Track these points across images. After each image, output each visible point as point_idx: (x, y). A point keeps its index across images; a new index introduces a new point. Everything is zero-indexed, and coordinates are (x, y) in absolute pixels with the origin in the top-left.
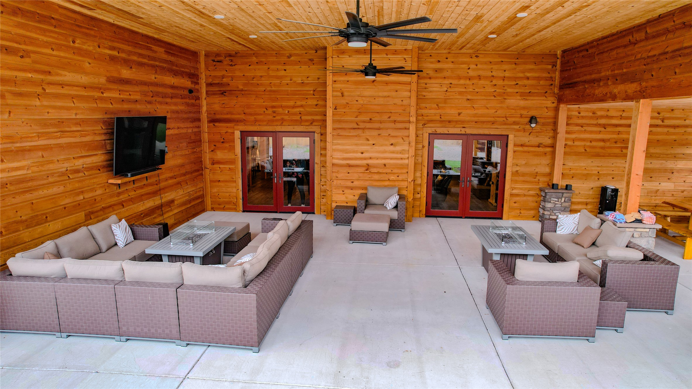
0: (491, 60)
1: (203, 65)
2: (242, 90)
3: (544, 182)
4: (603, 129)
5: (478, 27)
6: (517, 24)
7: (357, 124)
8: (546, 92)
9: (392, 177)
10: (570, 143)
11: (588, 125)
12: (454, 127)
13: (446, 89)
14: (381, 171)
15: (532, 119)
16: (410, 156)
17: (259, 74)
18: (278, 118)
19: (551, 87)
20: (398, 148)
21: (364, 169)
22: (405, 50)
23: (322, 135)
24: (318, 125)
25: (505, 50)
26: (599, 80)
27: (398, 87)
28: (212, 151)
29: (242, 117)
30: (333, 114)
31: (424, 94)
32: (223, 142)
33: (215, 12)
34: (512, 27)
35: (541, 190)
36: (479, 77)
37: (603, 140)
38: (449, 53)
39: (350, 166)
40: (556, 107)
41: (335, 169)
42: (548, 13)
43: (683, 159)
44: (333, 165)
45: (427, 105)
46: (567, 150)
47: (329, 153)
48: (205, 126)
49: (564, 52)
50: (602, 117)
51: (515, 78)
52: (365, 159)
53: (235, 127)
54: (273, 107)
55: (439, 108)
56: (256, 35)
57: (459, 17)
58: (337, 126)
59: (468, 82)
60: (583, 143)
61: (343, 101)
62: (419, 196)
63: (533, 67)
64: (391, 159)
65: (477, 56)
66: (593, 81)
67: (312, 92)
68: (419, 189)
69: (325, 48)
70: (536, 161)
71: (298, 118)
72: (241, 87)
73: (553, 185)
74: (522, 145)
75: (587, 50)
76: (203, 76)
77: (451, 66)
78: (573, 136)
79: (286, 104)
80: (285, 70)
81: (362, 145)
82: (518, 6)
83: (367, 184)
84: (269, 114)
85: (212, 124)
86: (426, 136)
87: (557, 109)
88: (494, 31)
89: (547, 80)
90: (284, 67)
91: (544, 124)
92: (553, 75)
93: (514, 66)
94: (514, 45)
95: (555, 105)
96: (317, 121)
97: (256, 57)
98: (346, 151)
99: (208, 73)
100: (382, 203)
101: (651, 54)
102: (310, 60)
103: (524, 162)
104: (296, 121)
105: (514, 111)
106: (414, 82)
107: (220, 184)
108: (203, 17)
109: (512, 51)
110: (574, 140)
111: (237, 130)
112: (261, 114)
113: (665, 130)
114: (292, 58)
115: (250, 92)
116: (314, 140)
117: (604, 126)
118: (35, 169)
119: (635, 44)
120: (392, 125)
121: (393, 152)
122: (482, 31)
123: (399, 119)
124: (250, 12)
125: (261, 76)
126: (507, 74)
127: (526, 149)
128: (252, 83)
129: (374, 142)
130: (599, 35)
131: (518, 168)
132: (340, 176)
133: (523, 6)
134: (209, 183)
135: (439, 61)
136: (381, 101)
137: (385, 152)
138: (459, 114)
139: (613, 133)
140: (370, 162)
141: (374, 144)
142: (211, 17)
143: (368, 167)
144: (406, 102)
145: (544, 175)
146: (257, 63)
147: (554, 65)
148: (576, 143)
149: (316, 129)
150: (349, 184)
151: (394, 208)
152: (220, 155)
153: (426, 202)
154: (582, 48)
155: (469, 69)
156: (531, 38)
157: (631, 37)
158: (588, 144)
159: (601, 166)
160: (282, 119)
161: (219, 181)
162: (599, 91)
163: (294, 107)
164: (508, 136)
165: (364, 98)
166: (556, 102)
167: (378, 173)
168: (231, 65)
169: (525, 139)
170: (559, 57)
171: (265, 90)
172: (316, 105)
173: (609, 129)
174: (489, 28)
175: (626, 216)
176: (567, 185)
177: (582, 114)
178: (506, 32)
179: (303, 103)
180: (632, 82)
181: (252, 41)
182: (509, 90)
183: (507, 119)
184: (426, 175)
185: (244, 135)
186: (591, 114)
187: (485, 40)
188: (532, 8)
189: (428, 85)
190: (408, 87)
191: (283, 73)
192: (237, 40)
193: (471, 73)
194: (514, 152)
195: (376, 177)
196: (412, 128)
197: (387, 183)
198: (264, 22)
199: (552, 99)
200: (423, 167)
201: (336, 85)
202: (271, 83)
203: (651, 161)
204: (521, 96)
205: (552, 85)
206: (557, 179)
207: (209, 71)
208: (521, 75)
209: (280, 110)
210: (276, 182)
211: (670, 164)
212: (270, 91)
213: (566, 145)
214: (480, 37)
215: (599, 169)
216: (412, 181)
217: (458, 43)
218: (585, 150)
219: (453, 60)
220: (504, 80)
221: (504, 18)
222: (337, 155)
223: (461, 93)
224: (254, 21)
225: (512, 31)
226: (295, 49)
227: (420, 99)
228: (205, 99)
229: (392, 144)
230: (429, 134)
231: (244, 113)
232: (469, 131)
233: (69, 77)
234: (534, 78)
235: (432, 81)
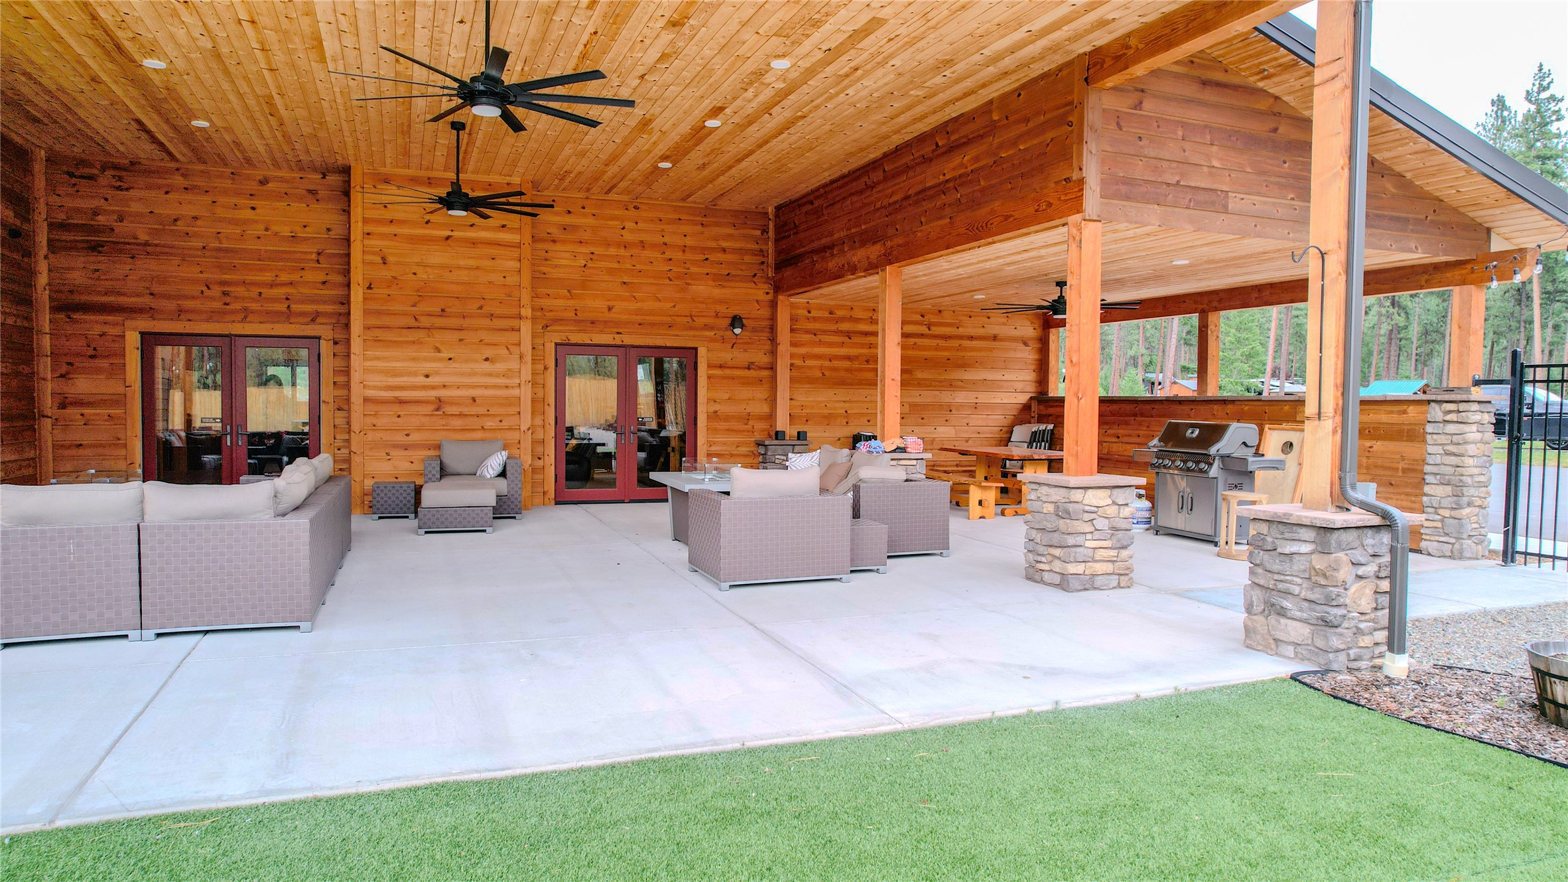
0: (661, 216)
1: (40, 183)
2: (146, 244)
3: (763, 430)
4: (847, 340)
5: (643, 142)
6: (706, 141)
7: (416, 319)
8: (755, 275)
9: (489, 424)
10: (798, 362)
11: (825, 332)
12: (602, 332)
13: (583, 263)
14: (465, 410)
15: (736, 321)
16: (523, 382)
17: (188, 211)
18: (237, 306)
19: (762, 267)
20: (500, 367)
21: (432, 407)
22: (508, 184)
23: (336, 343)
24: (330, 324)
25: (683, 200)
26: (830, 247)
27: (494, 251)
28: (62, 376)
29: (147, 301)
30: (365, 299)
31: (544, 269)
32: (91, 357)
33: (152, 53)
34: (697, 148)
35: (759, 444)
37: (849, 358)
38: (587, 198)
39: (401, 402)
40: (772, 301)
41: (372, 408)
42: (750, 123)
44: (366, 400)
45: (550, 291)
46: (795, 373)
47: (356, 377)
48: (45, 320)
49: (778, 208)
50: (843, 319)
51: (703, 250)
52: (434, 388)
53: (128, 323)
54: (223, 283)
55: (572, 297)
56: (210, 121)
57: (616, 119)
58: (374, 321)
59: (622, 252)
60: (818, 363)
61: (386, 273)
62: (541, 463)
63: (730, 231)
64: (486, 387)
65: (636, 208)
66: (824, 249)
67: (314, 256)
68: (540, 449)
69: (346, 171)
70: (746, 392)
71: (282, 307)
72: (143, 237)
73: (777, 433)
74: (721, 367)
75: (812, 203)
76: (42, 207)
77: (591, 221)
78: (803, 350)
79: (253, 278)
80: (253, 208)
81: (426, 359)
82: (707, 104)
83: (437, 437)
84: (213, 299)
85: (62, 316)
86: (550, 347)
87: (773, 305)
88: (668, 153)
89: (756, 255)
90: (253, 203)
91: (754, 330)
92: (764, 247)
93: (699, 228)
94: (699, 189)
95: (770, 297)
96: (325, 314)
97: (183, 175)
98: (394, 373)
99: (54, 200)
100: (473, 471)
101: (894, 198)
102: (310, 191)
103: (726, 396)
104: (278, 313)
105: (704, 305)
106: (527, 244)
107: (81, 451)
108: (113, 61)
109: (695, 202)
110: (804, 357)
111: (134, 329)
112: (193, 298)
113: (934, 342)
114: (269, 185)
115: (167, 250)
116: (319, 355)
117: (848, 334)
119: (873, 188)
120: (486, 323)
121: (490, 375)
122: (649, 152)
123: (498, 311)
124: (231, 63)
125: (195, 218)
126: (689, 242)
127: (728, 372)
128: (171, 230)
129: (451, 356)
130: (826, 177)
131: (717, 407)
132: (380, 422)
133: (714, 107)
134: (50, 450)
135: (569, 212)
136: (464, 276)
137: (473, 374)
138: (610, 309)
139: (862, 346)
140: (443, 393)
141: (450, 359)
142: (134, 61)
143: (439, 403)
144: (511, 280)
145: (761, 418)
146: (185, 189)
147: (765, 231)
148: (809, 363)
149: (324, 330)
150: (400, 438)
151: (499, 476)
152: (82, 385)
153: (556, 475)
154: (805, 200)
155: (623, 228)
156: (727, 175)
157: (866, 179)
158: (827, 363)
159: (850, 401)
160: (246, 309)
161: (81, 445)
162: (832, 264)
163: (272, 285)
164: (696, 349)
165: (428, 269)
166: (771, 292)
167: (461, 415)
168: (119, 188)
169: (726, 356)
170: (771, 217)
171: (204, 248)
172: (324, 283)
173: (855, 340)
174: (660, 147)
175: (884, 444)
176: (799, 433)
177: (814, 314)
178: (687, 157)
179: (295, 277)
180: (874, 243)
181: (188, 137)
182: (694, 269)
183: (693, 321)
184: (553, 423)
185: (150, 341)
186: (827, 315)
187: (653, 172)
188: (728, 111)
189: (549, 254)
190: (515, 253)
191: (247, 214)
192: (153, 128)
193: (628, 236)
194: (709, 377)
195: (457, 423)
196: (526, 328)
197: (479, 435)
198: (248, 90)
199: (766, 287)
200: (546, 406)
201: (369, 242)
202: (219, 233)
203: (921, 392)
204: (714, 280)
205: (763, 263)
206: (782, 423)
207: (58, 195)
208: (713, 244)
209: (240, 291)
210: (229, 444)
211: (946, 397)
212: (219, 250)
213: (792, 365)
214: (644, 166)
215: (847, 405)
216: (529, 429)
217: (605, 178)
218: (823, 374)
219: (594, 211)
220: (684, 251)
221: (685, 128)
222: (375, 380)
223: (610, 271)
224: (226, 86)
225: (697, 156)
226: (277, 165)
227: (538, 279)
228: (46, 257)
229: (487, 359)
230: (556, 344)
231: (152, 294)
232: (628, 340)
234: (734, 251)
235: (558, 247)
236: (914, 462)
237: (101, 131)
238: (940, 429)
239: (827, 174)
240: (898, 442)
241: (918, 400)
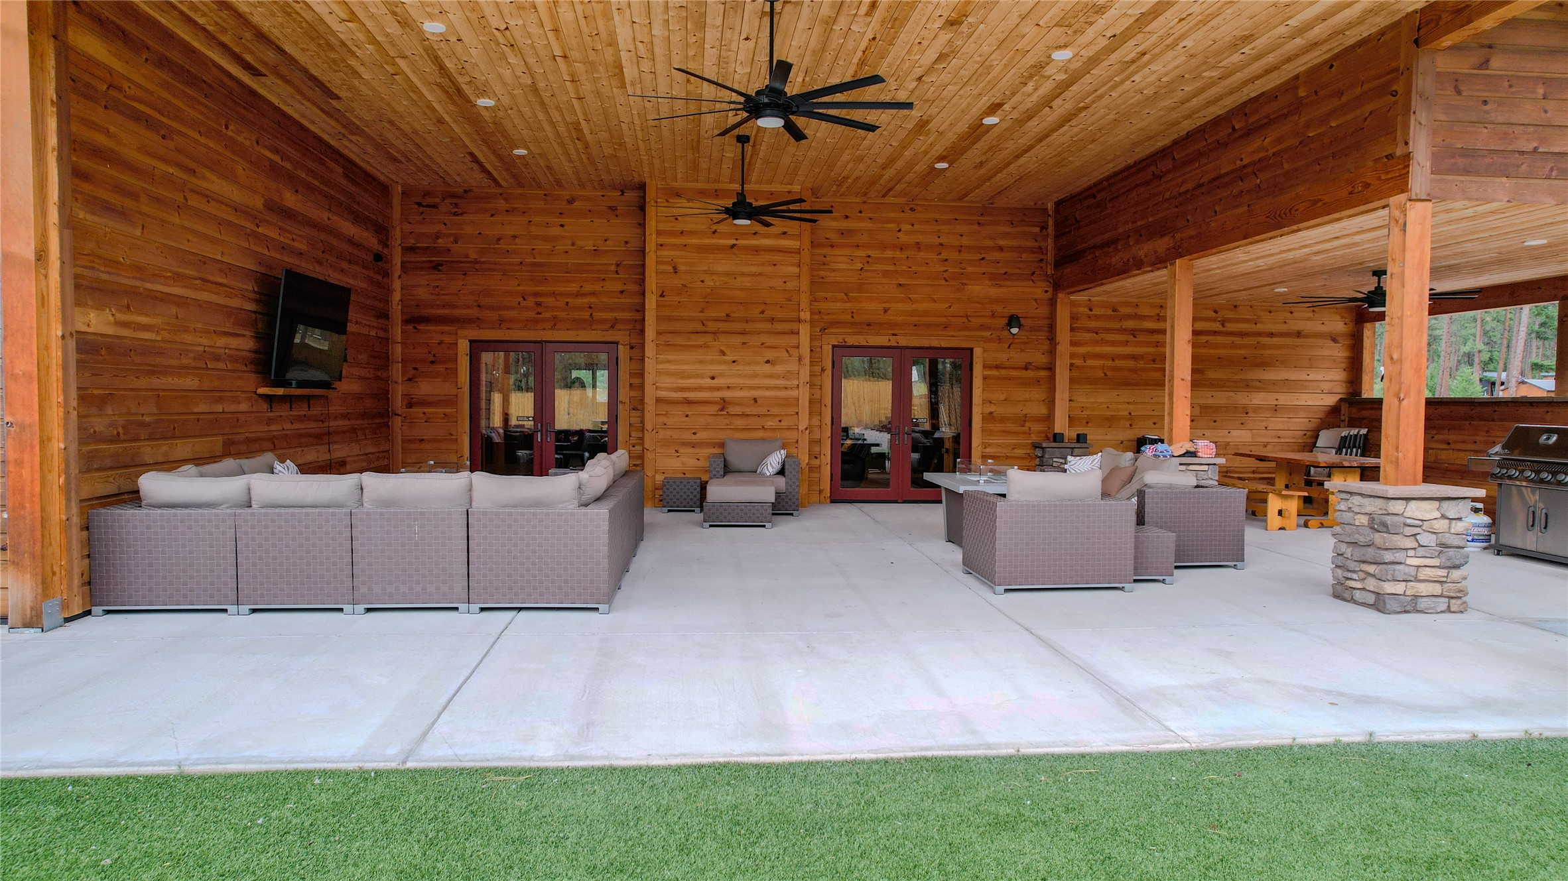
0: (937, 216)
1: (397, 213)
2: (476, 262)
3: (1040, 432)
4: (1131, 338)
5: (920, 144)
6: (983, 139)
7: (703, 325)
8: (1033, 273)
9: (770, 423)
10: (1078, 362)
11: (1108, 330)
12: (877, 334)
13: (860, 266)
14: (748, 411)
15: (1013, 320)
16: (802, 383)
17: (509, 231)
18: (547, 315)
19: (1041, 265)
20: (779, 369)
21: (716, 407)
22: (789, 192)
23: (632, 348)
24: (626, 330)
25: (960, 199)
26: (1114, 242)
27: (777, 258)
28: (410, 380)
29: (474, 312)
30: (658, 306)
31: (822, 273)
32: (432, 362)
33: (484, 93)
34: (975, 147)
35: (1036, 446)
36: (918, 246)
37: (1134, 357)
38: (864, 202)
39: (689, 402)
40: (1051, 299)
41: (663, 408)
42: (1030, 118)
44: (659, 400)
45: (829, 295)
46: (1075, 374)
47: (649, 379)
48: (397, 331)
49: (1058, 204)
50: (1129, 317)
51: (980, 249)
52: (718, 389)
53: (460, 332)
54: (536, 294)
55: (849, 300)
56: (527, 148)
57: (893, 122)
58: (665, 326)
59: (898, 254)
60: (1100, 362)
61: (677, 282)
62: (817, 462)
63: (1007, 229)
64: (767, 388)
65: (912, 210)
66: (1107, 244)
67: (613, 268)
68: (816, 449)
69: (642, 187)
70: (1022, 394)
71: (585, 315)
72: (473, 256)
73: (1055, 435)
74: (997, 367)
75: (1094, 197)
76: (397, 234)
77: (867, 225)
78: (1083, 350)
79: (563, 289)
80: (562, 226)
81: (712, 362)
82: (985, 102)
83: (722, 435)
84: (527, 309)
85: (410, 327)
86: (828, 349)
87: (1052, 303)
88: (944, 154)
89: (1035, 253)
90: (562, 221)
91: (1033, 329)
92: (1043, 244)
93: (976, 227)
94: (977, 188)
95: (1049, 295)
96: (623, 321)
97: (505, 199)
98: (683, 375)
99: (407, 227)
100: (754, 470)
101: (1186, 187)
102: (610, 208)
103: (1002, 397)
104: (584, 320)
105: (979, 306)
106: (806, 250)
107: (423, 446)
108: (454, 102)
109: (972, 202)
110: (1085, 357)
111: (464, 338)
112: (513, 308)
113: (1229, 340)
114: (576, 204)
115: (492, 266)
116: (617, 358)
117: (1133, 332)
118: (166, 335)
119: (1161, 177)
120: (767, 326)
121: (771, 376)
122: (926, 153)
123: (780, 314)
124: (546, 95)
125: (515, 237)
126: (965, 241)
127: (1004, 372)
128: (495, 249)
129: (734, 358)
130: (1110, 168)
131: (992, 408)
132: (670, 421)
133: (992, 104)
134: (400, 442)
135: (847, 217)
136: (747, 282)
137: (755, 376)
138: (886, 311)
139: (1148, 344)
140: (727, 394)
141: (734, 362)
142: (470, 102)
143: (724, 404)
144: (790, 285)
145: (1038, 419)
146: (507, 211)
147: (1044, 227)
148: (1090, 362)
149: (622, 336)
150: (688, 436)
151: (777, 474)
152: (425, 388)
153: (832, 474)
154: (1087, 193)
155: (899, 231)
156: (1005, 172)
157: (1153, 168)
158: (1109, 363)
159: (1134, 403)
160: (555, 317)
161: (423, 440)
162: (1117, 259)
163: (578, 295)
164: (971, 350)
165: (714, 277)
166: (1050, 290)
167: (743, 415)
168: (455, 214)
169: (1002, 356)
170: (1050, 213)
171: (521, 263)
172: (622, 292)
173: (1140, 338)
174: (937, 147)
175: (1172, 448)
176: (1078, 435)
177: (1096, 312)
178: (964, 157)
179: (597, 287)
180: (1162, 236)
181: (510, 164)
182: (970, 269)
183: (969, 321)
184: (829, 422)
185: (477, 347)
186: (1110, 312)
187: (929, 173)
188: (1006, 107)
189: (828, 259)
190: (795, 259)
191: (557, 231)
192: (482, 159)
193: (904, 238)
194: (985, 378)
195: (739, 422)
196: (805, 331)
197: (760, 434)
198: (559, 119)
199: (1044, 285)
200: (823, 407)
201: (664, 253)
202: (533, 249)
203: (1213, 394)
204: (990, 280)
205: (1042, 260)
206: (1060, 424)
207: (410, 223)
208: (989, 243)
209: (550, 301)
210: (539, 440)
211: (1242, 398)
212: (533, 264)
213: (1072, 365)
214: (921, 167)
215: (1131, 407)
216: (806, 429)
217: (882, 181)
218: (1106, 375)
219: (871, 215)
220: (960, 251)
221: (962, 127)
222: (666, 381)
223: (886, 274)
224: (541, 116)
225: (974, 154)
226: (582, 186)
227: (817, 283)
228: (400, 277)
229: (768, 362)
230: (834, 346)
231: (479, 306)
232: (903, 341)
233: (216, 184)
234: (1012, 249)
235: (837, 252)
236: (1206, 468)
237: (443, 166)
238: (1235, 433)
239: (1111, 165)
240: (1188, 446)
241: (1211, 401)
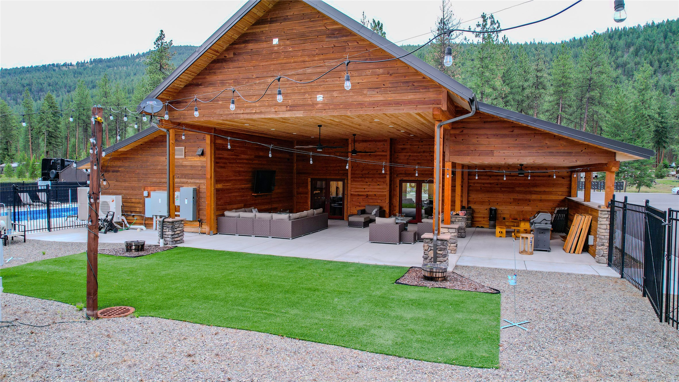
4: (489, 178)
7: (362, 175)
12: (412, 177)
13: (407, 158)
14: (373, 198)
16: (386, 191)
18: (328, 172)
20: (381, 187)
21: (365, 197)
22: (384, 140)
23: (347, 180)
28: (298, 188)
30: (351, 170)
31: (397, 160)
32: (302, 184)
36: (424, 152)
37: (490, 184)
39: (359, 195)
43: (534, 194)
44: (351, 194)
47: (349, 189)
48: (295, 176)
52: (366, 192)
53: (308, 176)
54: (326, 167)
58: (353, 176)
59: (418, 154)
60: (480, 185)
61: (356, 164)
62: (395, 212)
64: (378, 192)
65: (422, 142)
71: (337, 172)
73: (463, 206)
79: (332, 165)
81: (364, 185)
84: (324, 170)
85: (298, 175)
96: (346, 173)
98: (357, 188)
100: (370, 213)
102: (343, 144)
106: (388, 155)
110: (473, 183)
111: (309, 178)
112: (320, 170)
114: (335, 144)
116: (344, 184)
117: (490, 176)
120: (379, 176)
121: (379, 189)
132: (354, 200)
135: (404, 144)
137: (375, 188)
138: (414, 170)
140: (368, 193)
141: (369, 185)
143: (367, 196)
148: (475, 185)
149: (346, 177)
150: (358, 204)
152: (301, 190)
155: (418, 148)
158: (482, 185)
160: (330, 173)
161: (300, 202)
163: (335, 167)
167: (371, 199)
173: (492, 178)
179: (340, 165)
184: (398, 201)
185: (312, 180)
189: (399, 156)
190: (385, 157)
193: (420, 150)
195: (371, 201)
196: (388, 177)
203: (518, 195)
206: (464, 203)
209: (329, 168)
210: (326, 203)
211: (528, 197)
215: (489, 199)
216: (388, 203)
218: (481, 189)
222: (353, 190)
223: (414, 160)
228: (296, 163)
229: (378, 185)
230: (399, 180)
232: (420, 179)
233: (243, 156)
240: (459, 212)
241: (516, 197)
